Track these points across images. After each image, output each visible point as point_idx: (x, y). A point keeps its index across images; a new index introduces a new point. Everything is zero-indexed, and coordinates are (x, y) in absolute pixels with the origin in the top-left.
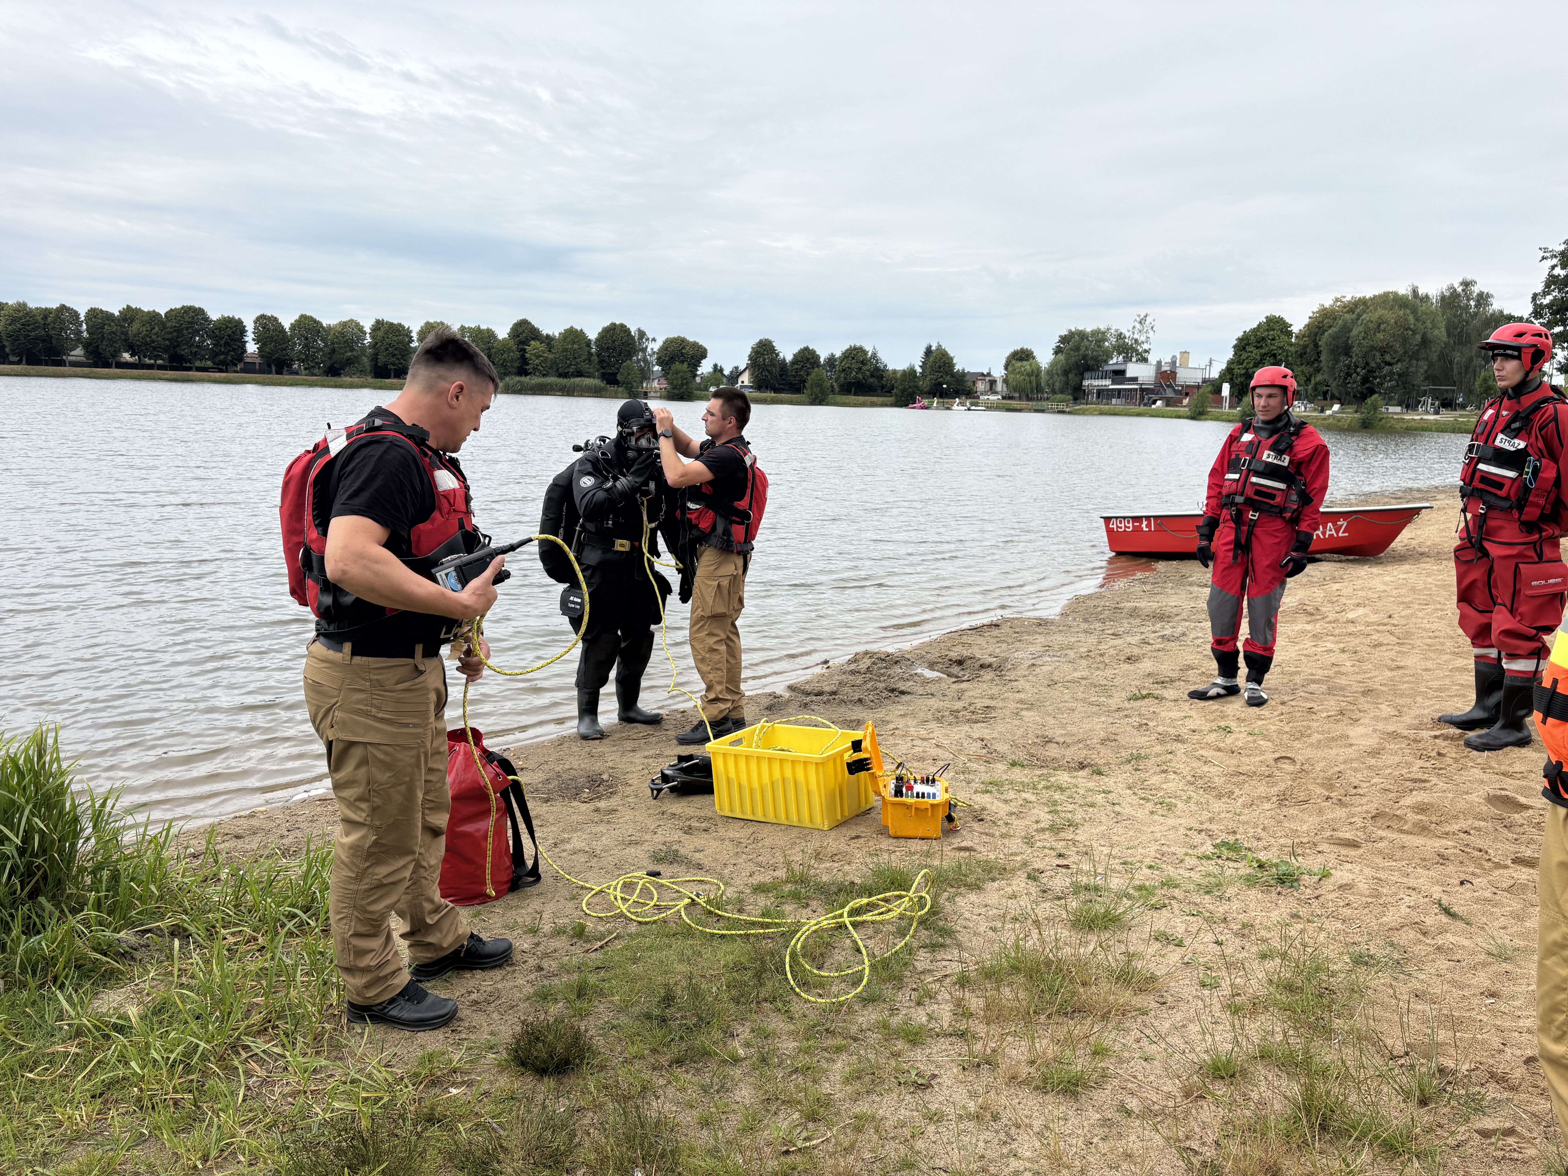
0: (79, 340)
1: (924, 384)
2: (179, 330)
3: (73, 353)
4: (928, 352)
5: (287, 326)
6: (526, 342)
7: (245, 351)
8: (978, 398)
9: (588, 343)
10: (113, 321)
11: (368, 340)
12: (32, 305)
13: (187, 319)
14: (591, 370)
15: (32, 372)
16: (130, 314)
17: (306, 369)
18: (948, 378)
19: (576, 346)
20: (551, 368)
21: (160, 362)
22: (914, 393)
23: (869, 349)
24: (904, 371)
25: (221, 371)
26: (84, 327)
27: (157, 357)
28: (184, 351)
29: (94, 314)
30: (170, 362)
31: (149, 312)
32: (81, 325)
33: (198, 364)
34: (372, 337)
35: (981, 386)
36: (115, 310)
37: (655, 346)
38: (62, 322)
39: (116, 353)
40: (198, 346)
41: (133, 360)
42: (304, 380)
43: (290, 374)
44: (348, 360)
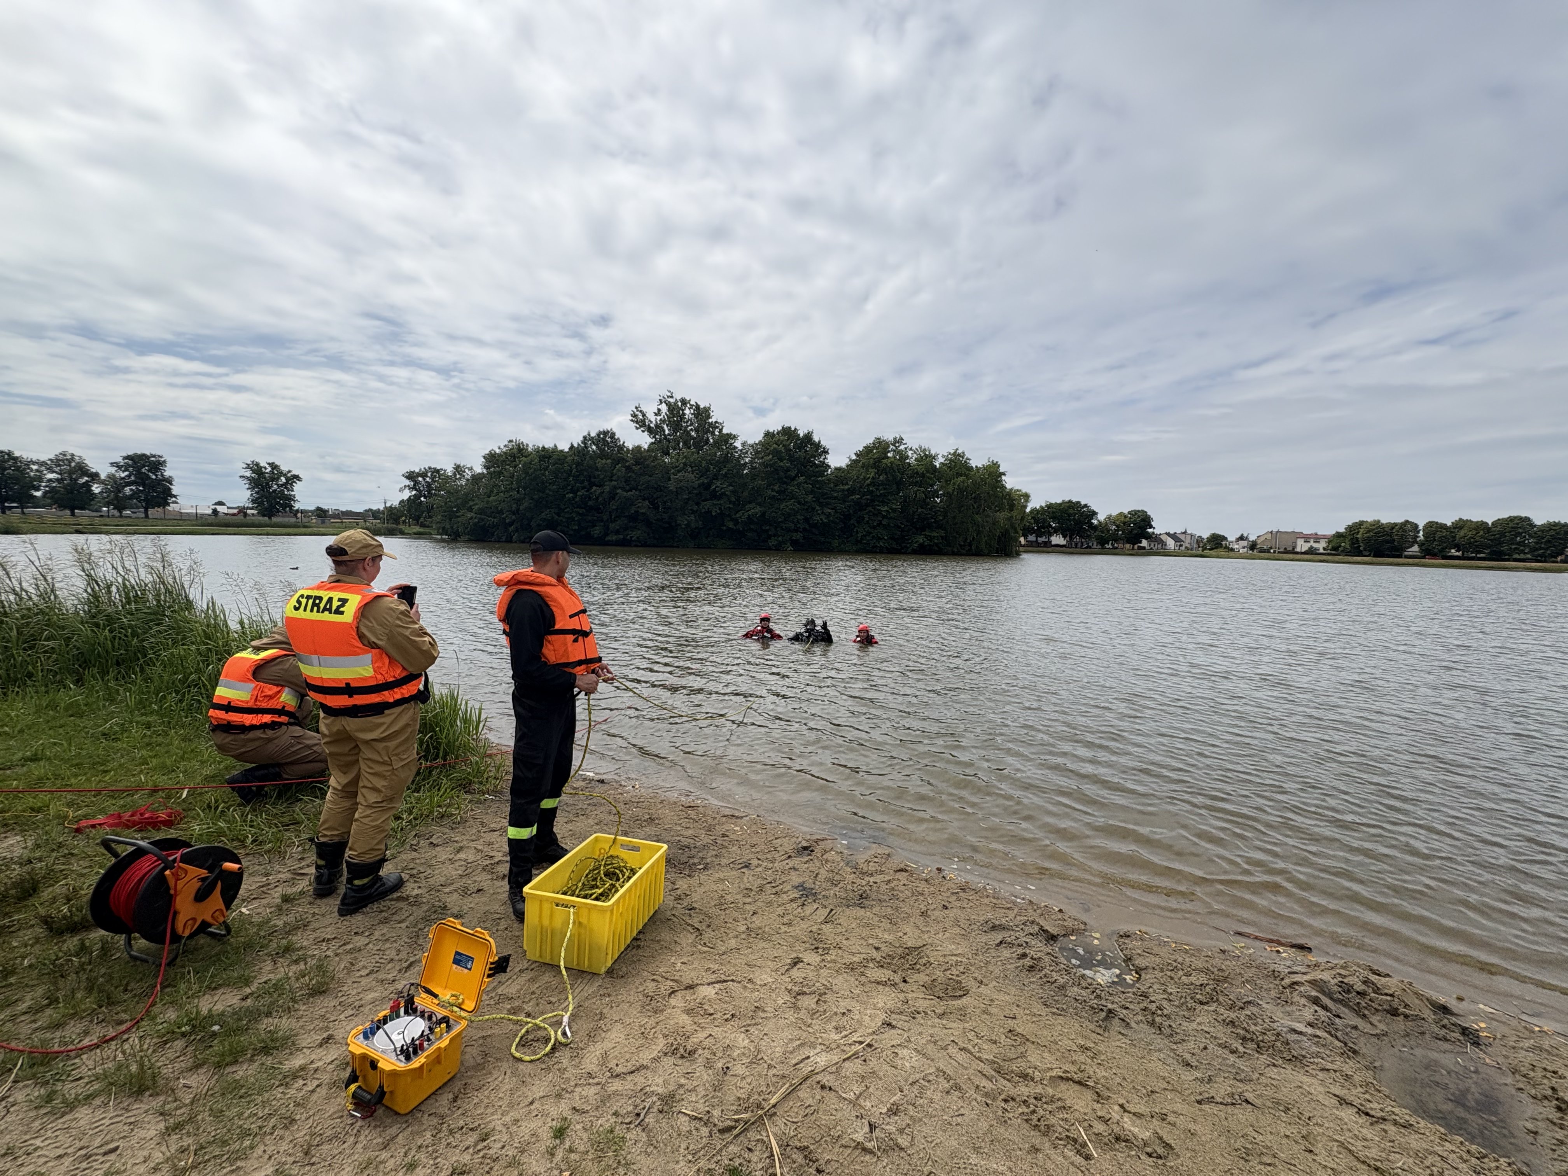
0: (1415, 542)
2: (1502, 534)
3: (1410, 550)
10: (1446, 529)
12: (1384, 521)
13: (1511, 525)
16: (1460, 525)
21: (1481, 555)
26: (1422, 533)
27: (1479, 552)
28: (1505, 547)
29: (1431, 525)
30: (1491, 555)
31: (1478, 522)
32: (1418, 532)
33: (1516, 556)
36: (1449, 522)
38: (1405, 531)
39: (1445, 550)
40: (1519, 544)
41: (1459, 554)
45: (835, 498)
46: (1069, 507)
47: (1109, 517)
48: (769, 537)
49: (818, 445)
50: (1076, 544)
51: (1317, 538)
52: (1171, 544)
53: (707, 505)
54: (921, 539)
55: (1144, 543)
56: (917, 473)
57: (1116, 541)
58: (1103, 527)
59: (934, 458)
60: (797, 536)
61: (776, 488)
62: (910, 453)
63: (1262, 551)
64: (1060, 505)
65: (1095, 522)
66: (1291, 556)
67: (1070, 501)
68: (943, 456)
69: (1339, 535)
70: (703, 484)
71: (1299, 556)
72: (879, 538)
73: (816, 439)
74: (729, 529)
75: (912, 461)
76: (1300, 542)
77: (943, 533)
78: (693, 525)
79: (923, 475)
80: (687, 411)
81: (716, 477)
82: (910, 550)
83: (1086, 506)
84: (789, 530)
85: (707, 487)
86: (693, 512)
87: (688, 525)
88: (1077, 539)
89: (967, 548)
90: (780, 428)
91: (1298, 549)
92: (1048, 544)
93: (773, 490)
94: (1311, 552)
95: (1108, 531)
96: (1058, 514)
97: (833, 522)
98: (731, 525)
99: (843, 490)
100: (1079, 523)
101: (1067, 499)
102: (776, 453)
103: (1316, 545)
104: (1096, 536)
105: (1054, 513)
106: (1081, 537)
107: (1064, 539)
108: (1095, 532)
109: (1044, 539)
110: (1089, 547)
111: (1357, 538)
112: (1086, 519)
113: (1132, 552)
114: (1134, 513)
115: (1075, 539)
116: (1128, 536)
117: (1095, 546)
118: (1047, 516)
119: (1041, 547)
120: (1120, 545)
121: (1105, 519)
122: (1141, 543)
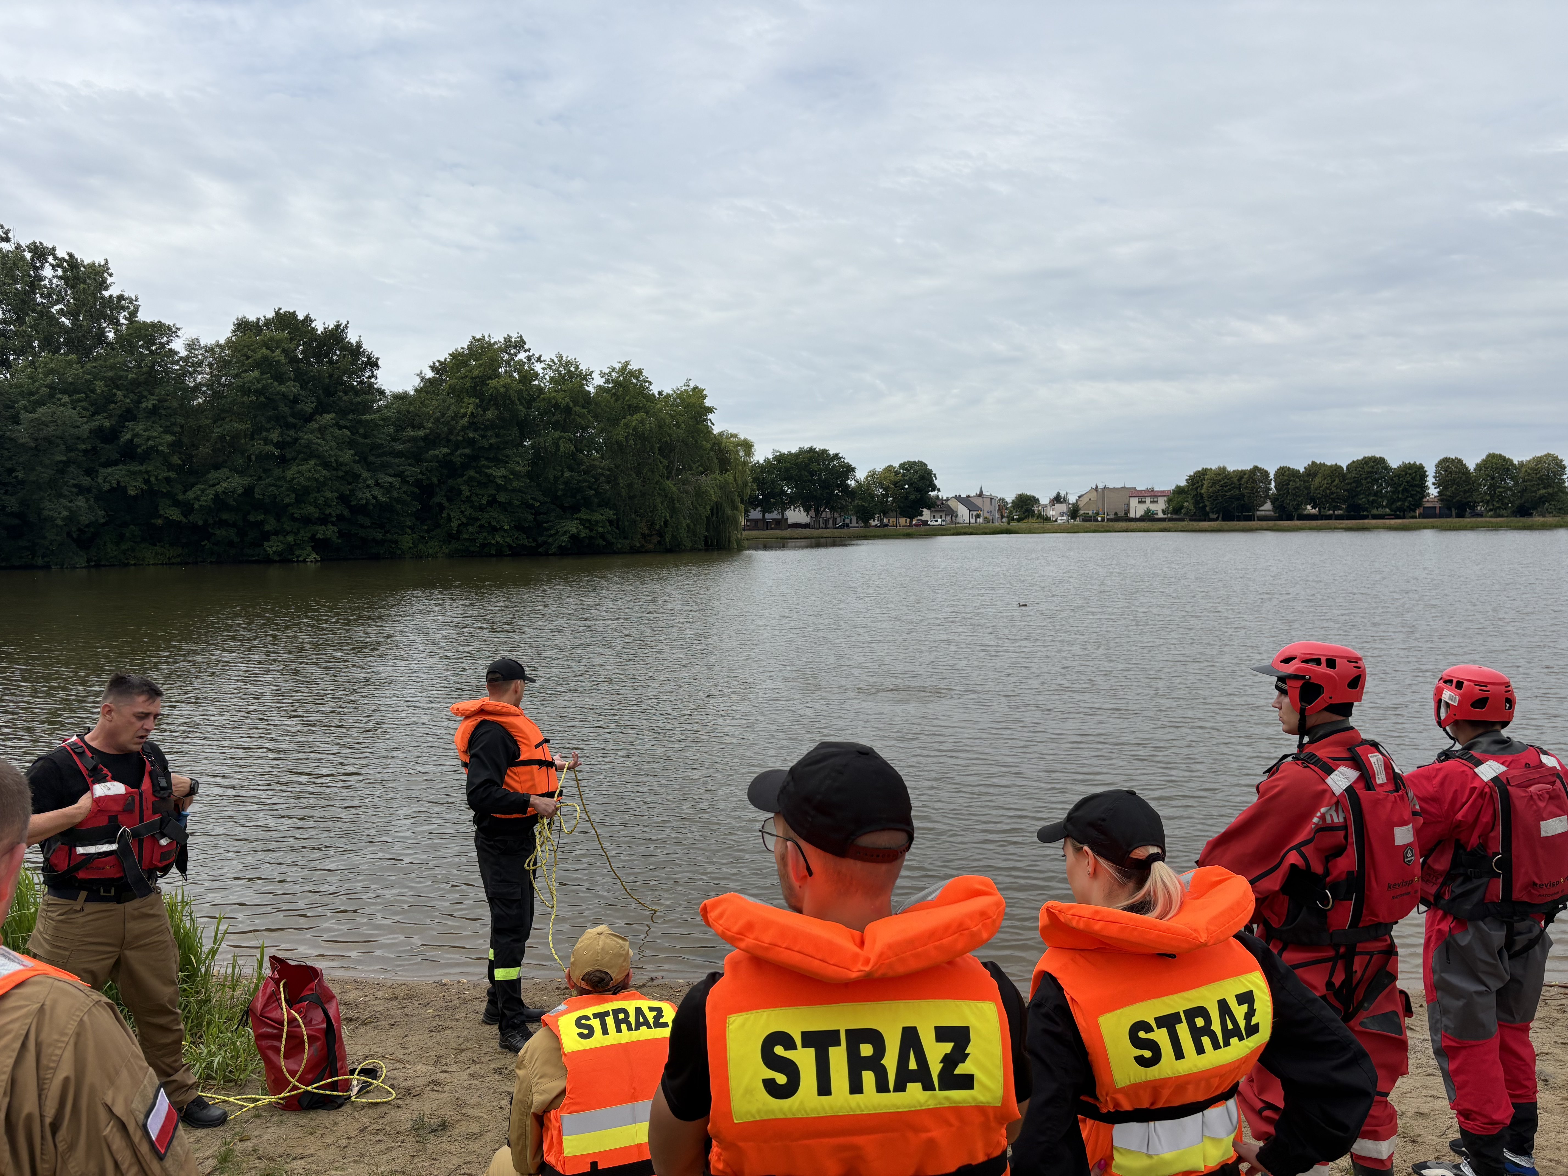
0: (1267, 496)
2: (1358, 481)
3: (1262, 508)
5: (1471, 466)
7: (1426, 496)
10: (1298, 477)
12: (1230, 468)
13: (1366, 469)
15: (1226, 527)
16: (1314, 469)
17: (1491, 510)
21: (1338, 512)
25: (1398, 517)
26: (1273, 484)
27: (1336, 508)
28: (1362, 500)
29: (1282, 472)
30: (1348, 511)
31: (1331, 466)
32: (1270, 483)
33: (1375, 512)
36: (1300, 466)
38: (1254, 481)
39: (1297, 507)
40: (1376, 494)
41: (1315, 511)
42: (1487, 522)
43: (1473, 516)
44: (1541, 498)
45: (399, 454)
46: (811, 459)
47: (872, 474)
48: (266, 536)
49: (356, 350)
50: (826, 522)
51: (1152, 495)
52: (964, 513)
53: (115, 475)
54: (573, 527)
55: (926, 514)
56: (557, 406)
57: (885, 513)
58: (864, 490)
59: (586, 377)
60: (329, 532)
61: (275, 436)
62: (538, 367)
63: (1087, 519)
64: (796, 456)
65: (852, 483)
66: (1124, 525)
67: (811, 450)
68: (602, 375)
69: (1179, 491)
70: (100, 429)
71: (1133, 525)
72: (494, 530)
73: (352, 337)
74: (170, 523)
75: (546, 384)
76: (1134, 502)
77: (610, 514)
78: (85, 519)
79: (568, 410)
80: (47, 272)
81: (129, 415)
82: (553, 550)
83: (836, 457)
84: (307, 521)
85: (109, 436)
86: (82, 490)
87: (70, 520)
88: (827, 514)
89: (655, 539)
90: (271, 315)
91: (1132, 515)
92: (781, 523)
93: (266, 441)
94: (1148, 517)
95: (872, 496)
96: (794, 472)
97: (398, 501)
98: (174, 514)
99: (414, 439)
100: (826, 485)
102: (264, 365)
103: (1153, 507)
104: (854, 507)
105: (787, 470)
106: (832, 509)
107: (805, 514)
108: (853, 500)
109: (774, 515)
110: (845, 526)
111: (1201, 495)
112: (837, 478)
113: (910, 530)
114: (908, 466)
115: (824, 515)
116: (902, 505)
117: (854, 524)
118: (777, 475)
119: (772, 529)
120: (891, 520)
121: (866, 478)
122: (922, 515)
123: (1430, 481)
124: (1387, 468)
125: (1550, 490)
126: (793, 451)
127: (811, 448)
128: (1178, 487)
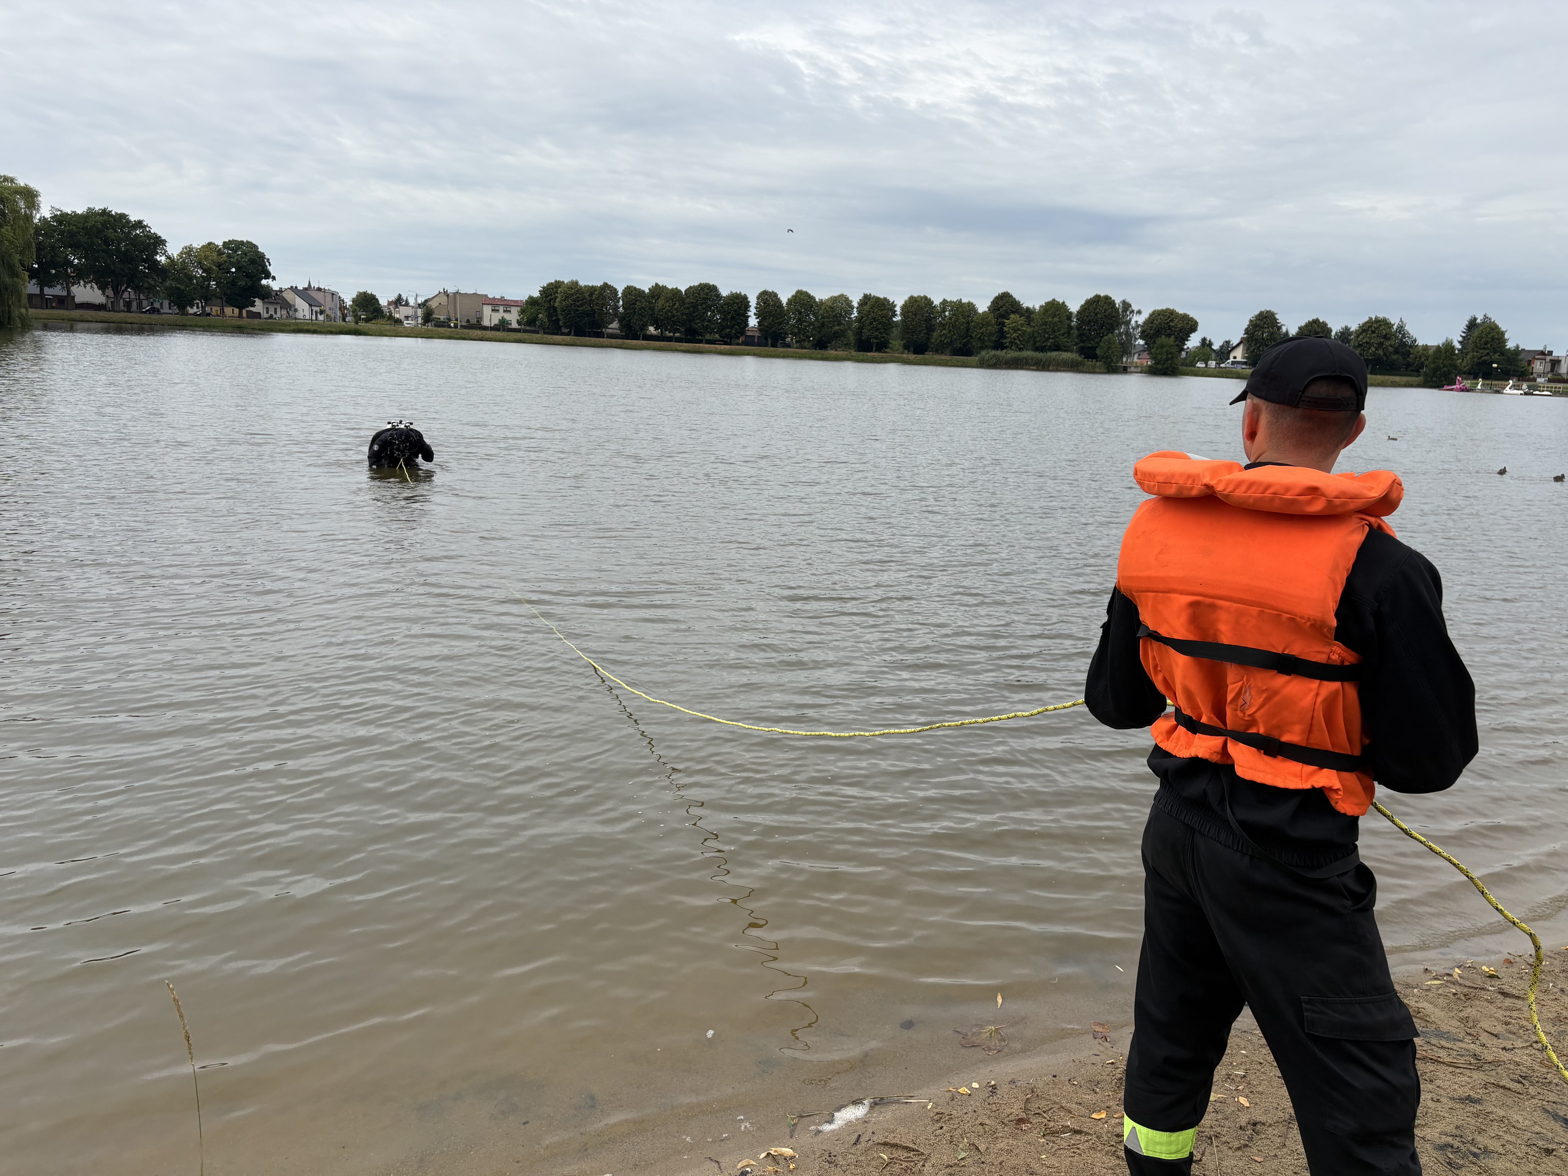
0: (616, 314)
1: (1464, 364)
3: (610, 326)
4: (1472, 325)
5: (784, 300)
6: (1005, 316)
7: (747, 325)
8: (1535, 380)
9: (1069, 315)
10: (644, 298)
11: (855, 314)
12: (582, 283)
13: (702, 295)
14: (1069, 344)
15: (578, 342)
17: (797, 342)
18: (1496, 356)
19: (1056, 319)
20: (1028, 341)
21: (677, 335)
22: (1449, 372)
23: (1395, 321)
24: (1438, 347)
25: (726, 343)
26: (621, 303)
27: (675, 331)
28: (698, 325)
29: (630, 291)
30: (686, 335)
31: (672, 289)
32: (618, 302)
33: (708, 337)
34: (859, 312)
35: (1538, 367)
36: (645, 287)
37: (1141, 319)
38: (604, 298)
39: (644, 327)
40: (709, 320)
41: (657, 332)
42: (795, 352)
43: (783, 347)
44: (835, 333)
46: (104, 224)
47: (188, 251)
50: (128, 304)
51: (507, 304)
52: (302, 308)
55: (259, 306)
57: (206, 300)
58: (178, 270)
65: (161, 259)
67: (105, 213)
69: (532, 301)
71: (489, 334)
76: (487, 310)
83: (139, 224)
88: (129, 294)
91: (486, 322)
92: (66, 302)
94: (502, 326)
95: (190, 278)
96: (82, 239)
100: (127, 258)
101: (98, 207)
103: (507, 316)
104: (166, 289)
105: (72, 235)
106: (137, 289)
107: (100, 292)
108: (164, 280)
109: (57, 290)
110: (154, 311)
111: (555, 309)
112: (141, 252)
113: (240, 322)
114: (233, 246)
115: (126, 295)
116: (229, 291)
117: (166, 309)
118: (58, 240)
119: (53, 308)
120: (214, 309)
121: (180, 255)
122: (254, 306)
123: (752, 311)
124: (718, 296)
125: (842, 327)
126: (79, 212)
127: (104, 211)
128: (531, 298)
